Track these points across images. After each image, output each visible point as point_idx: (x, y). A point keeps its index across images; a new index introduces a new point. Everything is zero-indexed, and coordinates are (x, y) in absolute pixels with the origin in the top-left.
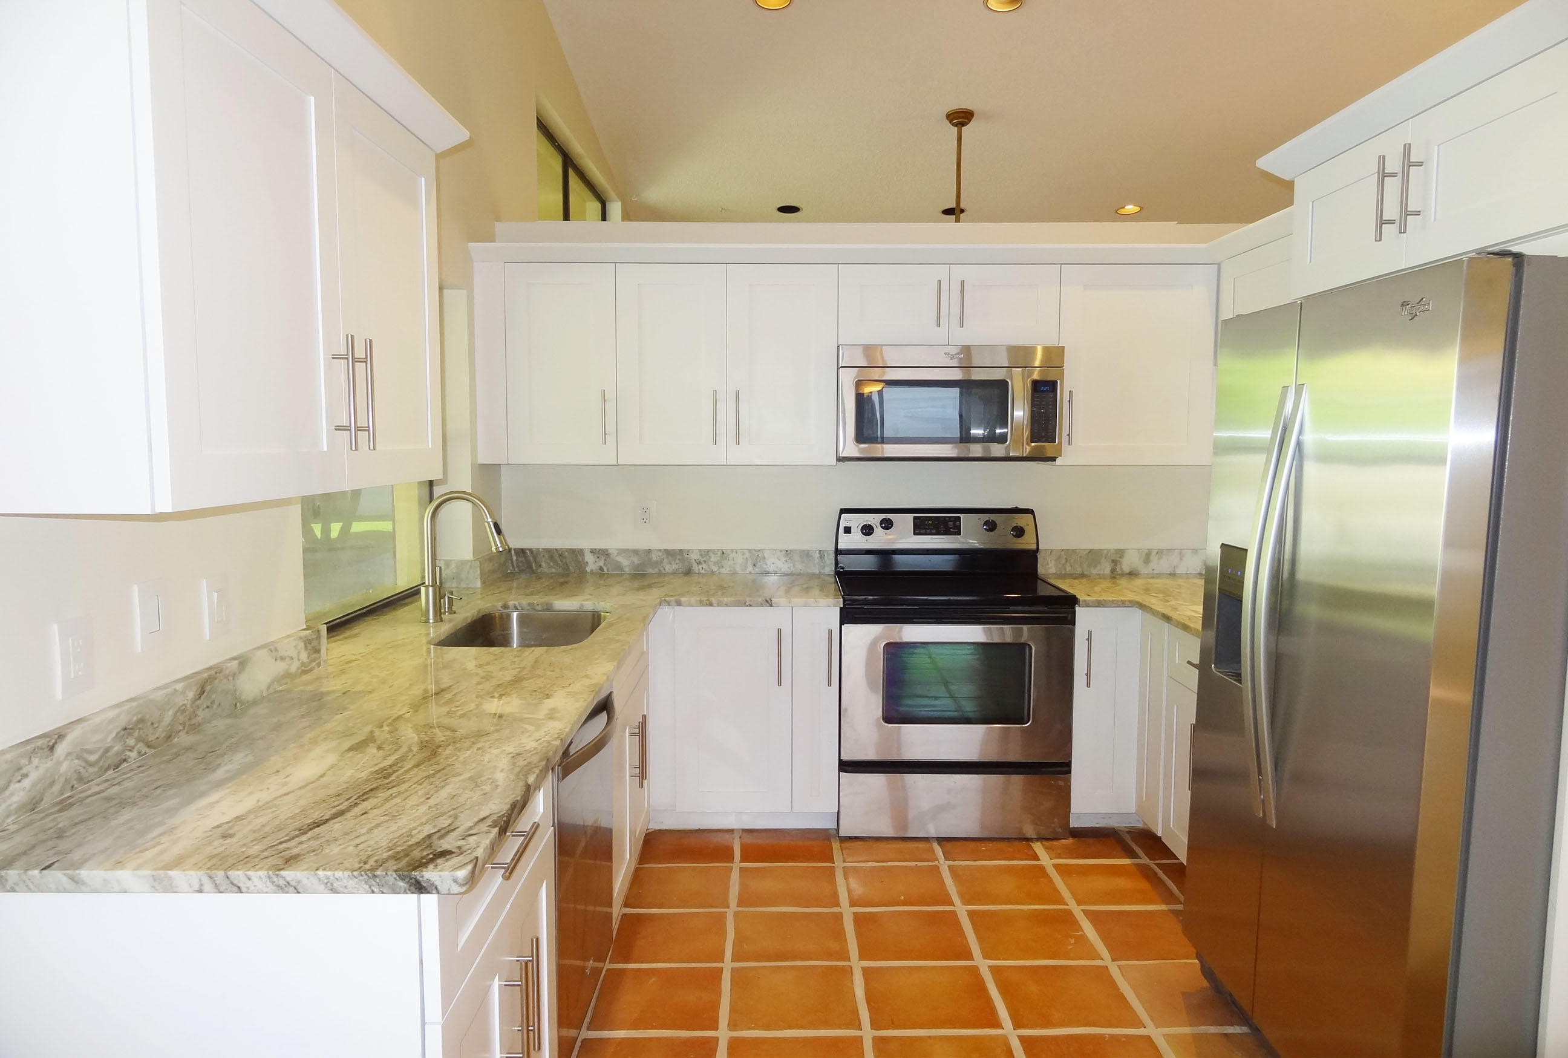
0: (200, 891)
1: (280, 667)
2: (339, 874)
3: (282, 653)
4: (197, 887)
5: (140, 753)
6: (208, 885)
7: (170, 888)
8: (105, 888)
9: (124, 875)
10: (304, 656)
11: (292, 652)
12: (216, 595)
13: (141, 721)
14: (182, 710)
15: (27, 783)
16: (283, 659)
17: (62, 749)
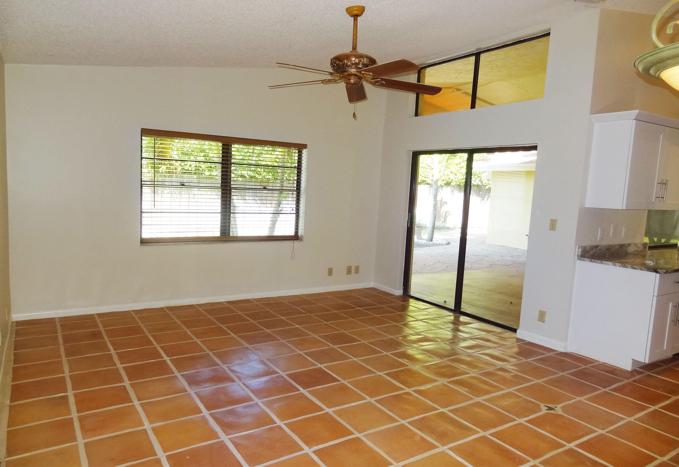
0: (620, 267)
1: (637, 249)
2: (643, 267)
3: (637, 245)
4: (620, 266)
5: (608, 254)
6: (621, 266)
7: (616, 266)
8: (606, 264)
9: (609, 263)
10: (642, 248)
11: (640, 246)
12: (626, 230)
13: (610, 248)
14: (616, 249)
15: (593, 251)
16: (637, 247)
17: (598, 248)
